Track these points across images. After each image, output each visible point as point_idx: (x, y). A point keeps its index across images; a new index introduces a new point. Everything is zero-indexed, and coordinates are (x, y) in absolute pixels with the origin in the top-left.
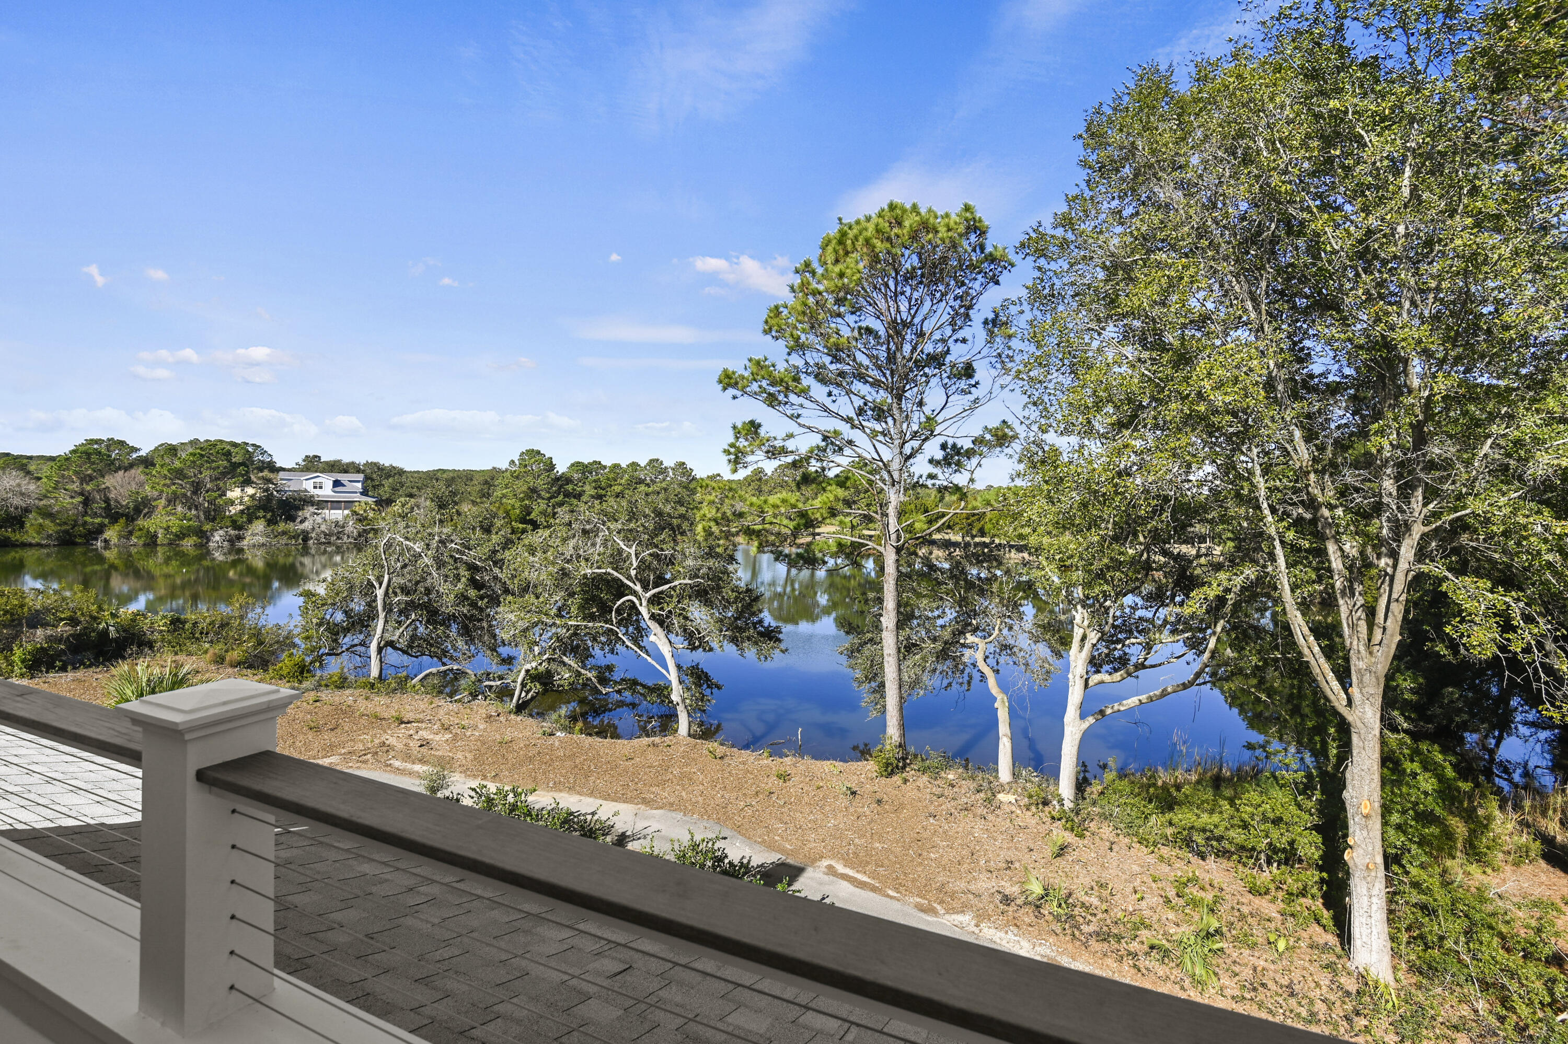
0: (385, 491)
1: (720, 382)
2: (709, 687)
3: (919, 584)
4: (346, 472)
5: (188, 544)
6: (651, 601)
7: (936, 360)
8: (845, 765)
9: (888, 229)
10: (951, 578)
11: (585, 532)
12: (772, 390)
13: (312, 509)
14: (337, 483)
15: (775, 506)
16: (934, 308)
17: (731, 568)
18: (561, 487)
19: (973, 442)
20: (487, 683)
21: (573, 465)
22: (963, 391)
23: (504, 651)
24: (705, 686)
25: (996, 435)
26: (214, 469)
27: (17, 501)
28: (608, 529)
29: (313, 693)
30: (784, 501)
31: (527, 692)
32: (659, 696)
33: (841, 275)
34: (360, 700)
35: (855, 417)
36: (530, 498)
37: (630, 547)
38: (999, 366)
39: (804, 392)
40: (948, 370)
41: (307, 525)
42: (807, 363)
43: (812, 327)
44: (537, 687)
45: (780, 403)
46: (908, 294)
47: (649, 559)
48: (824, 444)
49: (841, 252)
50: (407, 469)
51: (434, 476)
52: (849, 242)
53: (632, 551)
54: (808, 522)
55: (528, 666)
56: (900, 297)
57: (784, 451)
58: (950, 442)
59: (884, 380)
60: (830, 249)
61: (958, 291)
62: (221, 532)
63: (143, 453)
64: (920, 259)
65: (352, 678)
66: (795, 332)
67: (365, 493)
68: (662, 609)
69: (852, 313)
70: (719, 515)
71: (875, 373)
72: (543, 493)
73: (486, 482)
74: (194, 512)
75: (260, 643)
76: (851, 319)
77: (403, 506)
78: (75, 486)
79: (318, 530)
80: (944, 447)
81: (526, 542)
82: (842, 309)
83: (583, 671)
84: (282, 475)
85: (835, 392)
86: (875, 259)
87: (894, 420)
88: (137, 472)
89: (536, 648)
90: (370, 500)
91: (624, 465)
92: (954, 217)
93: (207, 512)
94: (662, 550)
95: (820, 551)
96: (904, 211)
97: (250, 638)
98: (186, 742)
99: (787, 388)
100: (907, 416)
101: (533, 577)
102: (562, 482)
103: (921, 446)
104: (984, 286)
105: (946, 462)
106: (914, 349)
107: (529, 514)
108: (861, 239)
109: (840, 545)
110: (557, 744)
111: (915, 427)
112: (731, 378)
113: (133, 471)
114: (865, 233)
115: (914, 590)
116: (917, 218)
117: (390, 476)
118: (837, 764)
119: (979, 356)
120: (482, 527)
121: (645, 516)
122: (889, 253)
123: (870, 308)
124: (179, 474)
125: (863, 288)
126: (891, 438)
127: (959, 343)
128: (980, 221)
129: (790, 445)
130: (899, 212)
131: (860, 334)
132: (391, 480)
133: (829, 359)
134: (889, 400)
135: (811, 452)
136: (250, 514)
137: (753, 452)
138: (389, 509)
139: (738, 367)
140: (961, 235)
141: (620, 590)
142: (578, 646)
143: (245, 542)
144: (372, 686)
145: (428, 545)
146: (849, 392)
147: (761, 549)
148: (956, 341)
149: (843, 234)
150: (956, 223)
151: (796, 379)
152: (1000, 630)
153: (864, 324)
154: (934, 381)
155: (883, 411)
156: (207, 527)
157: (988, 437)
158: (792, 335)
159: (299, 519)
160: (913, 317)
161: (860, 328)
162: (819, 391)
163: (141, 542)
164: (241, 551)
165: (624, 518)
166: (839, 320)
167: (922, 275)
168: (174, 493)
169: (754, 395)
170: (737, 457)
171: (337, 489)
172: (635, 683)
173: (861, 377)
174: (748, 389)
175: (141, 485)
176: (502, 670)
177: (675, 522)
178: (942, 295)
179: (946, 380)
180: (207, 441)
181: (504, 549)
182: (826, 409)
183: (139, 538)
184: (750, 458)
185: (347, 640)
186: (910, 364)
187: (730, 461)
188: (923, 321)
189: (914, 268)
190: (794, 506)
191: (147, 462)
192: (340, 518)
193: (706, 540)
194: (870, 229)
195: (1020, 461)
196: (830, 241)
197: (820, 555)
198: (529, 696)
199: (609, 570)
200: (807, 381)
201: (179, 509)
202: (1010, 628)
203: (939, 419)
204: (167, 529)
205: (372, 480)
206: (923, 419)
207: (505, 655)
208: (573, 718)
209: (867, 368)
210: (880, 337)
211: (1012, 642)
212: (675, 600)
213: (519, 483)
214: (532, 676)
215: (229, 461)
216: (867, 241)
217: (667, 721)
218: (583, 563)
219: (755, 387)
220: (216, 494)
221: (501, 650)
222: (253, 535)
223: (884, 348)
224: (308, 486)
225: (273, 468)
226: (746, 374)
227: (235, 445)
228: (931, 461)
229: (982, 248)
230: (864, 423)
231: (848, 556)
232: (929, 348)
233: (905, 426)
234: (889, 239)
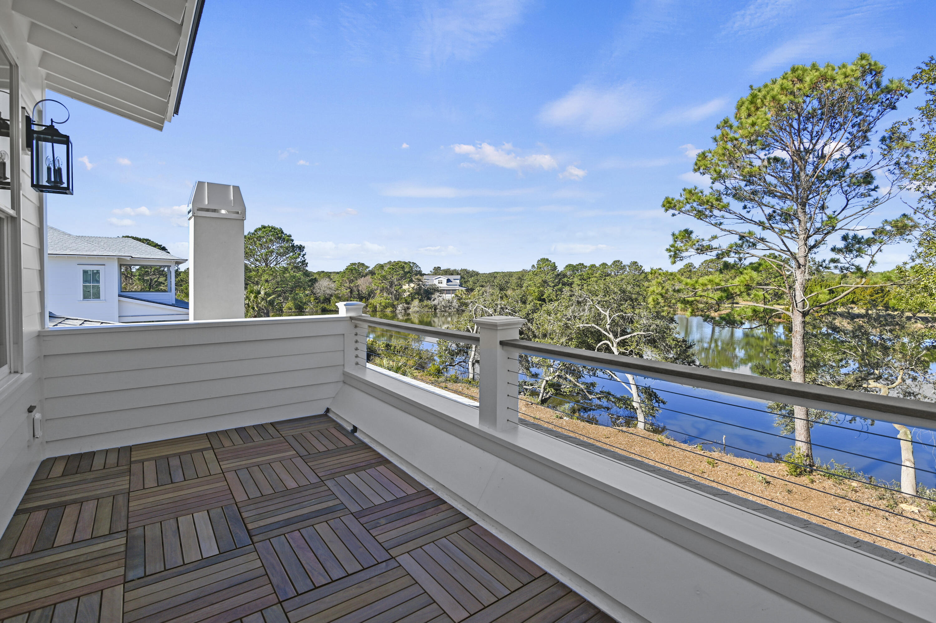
0: (470, 284)
1: (664, 206)
2: (657, 401)
3: (823, 341)
4: (452, 275)
5: (388, 310)
6: (619, 344)
7: (837, 174)
8: (761, 463)
9: (791, 86)
10: (854, 337)
11: (579, 303)
12: (700, 208)
13: (438, 294)
14: (449, 281)
15: (704, 285)
16: (834, 136)
17: (672, 326)
18: (560, 279)
19: (873, 233)
20: (525, 387)
21: (567, 266)
22: (862, 194)
23: (534, 370)
24: (654, 401)
25: (896, 226)
26: (398, 275)
27: (328, 292)
28: (592, 300)
29: (444, 384)
30: (710, 281)
31: (547, 393)
32: (624, 404)
33: (753, 124)
34: (465, 389)
35: (766, 221)
36: (543, 286)
37: (606, 311)
38: (897, 171)
39: (725, 208)
40: (848, 180)
41: (436, 302)
42: (727, 188)
43: (731, 163)
44: (552, 391)
45: (706, 216)
46: (810, 129)
47: (617, 318)
48: (740, 242)
49: (753, 109)
50: (481, 272)
51: (493, 276)
52: (759, 101)
53: (607, 314)
54: (730, 296)
55: (547, 379)
56: (802, 132)
57: (710, 248)
58: (851, 234)
59: (790, 193)
60: (744, 108)
61: (855, 120)
62: (401, 305)
63: (370, 269)
64: (820, 102)
65: (460, 378)
66: (717, 169)
67: (461, 285)
68: (626, 349)
69: (762, 149)
70: (664, 291)
71: (782, 189)
72: (550, 283)
73: (520, 278)
74: (390, 296)
75: (421, 358)
76: (762, 154)
77: (479, 291)
78: (347, 285)
79: (440, 304)
80: (845, 238)
81: (545, 308)
82: (754, 147)
83: (578, 384)
84: (425, 277)
85: (749, 205)
86: (781, 109)
87: (800, 221)
88: (369, 277)
89: (551, 369)
90: (464, 289)
91: (597, 265)
92: (850, 67)
93: (395, 296)
94: (625, 313)
95: (739, 315)
96: (804, 71)
97: (416, 355)
98: (497, 330)
99: (712, 206)
100: (810, 218)
101: (549, 328)
102: (561, 276)
103: (823, 239)
104: (881, 113)
105: (848, 249)
106: (816, 168)
107: (543, 295)
108: (768, 98)
109: (754, 311)
110: (564, 423)
111: (818, 225)
112: (671, 203)
113: (367, 277)
114: (772, 93)
115: (819, 346)
116: (817, 74)
117: (472, 276)
118: (754, 462)
119: (877, 166)
120: (521, 301)
121: (615, 293)
122: (792, 102)
123: (777, 144)
124: (384, 278)
125: (771, 131)
126: (797, 234)
127: (857, 160)
128: (875, 64)
129: (714, 244)
130: (800, 72)
131: (769, 162)
132: (473, 278)
133: (744, 183)
134: (795, 207)
135: (731, 247)
136: (412, 297)
137: (687, 250)
138: (472, 293)
139: (676, 195)
140: (857, 79)
141: (599, 337)
142: (574, 370)
143: (411, 310)
144: (470, 382)
145: (495, 310)
146: (760, 204)
147: (693, 314)
148: (855, 158)
149: (754, 96)
150: (852, 71)
151: (719, 200)
152: (904, 380)
153: (772, 156)
154: (834, 190)
155: (790, 215)
156: (395, 303)
157: (888, 228)
158: (715, 171)
159: (432, 299)
160: (815, 145)
161: (769, 159)
162: (736, 206)
163: (371, 310)
164: (409, 314)
165: (601, 294)
166: (752, 156)
167: (822, 114)
168: (383, 287)
169: (686, 212)
170: (675, 254)
171: (449, 284)
172: (609, 394)
173: (771, 194)
174: (683, 209)
175: (370, 283)
176: (532, 380)
177: (634, 296)
178: (841, 125)
179: (846, 188)
180: (395, 262)
181: (533, 313)
182: (742, 218)
183: (370, 308)
184: (684, 254)
185: (458, 359)
186: (813, 179)
187: (670, 256)
188: (823, 147)
189: (814, 110)
190: (718, 284)
191: (372, 273)
192: (450, 298)
193: (655, 307)
194: (776, 90)
195: (920, 244)
196: (743, 103)
197: (738, 318)
198: (548, 396)
199: (593, 325)
200: (726, 199)
201: (385, 294)
202: (914, 379)
203: (840, 217)
204: (380, 304)
205: (464, 278)
206: (825, 218)
207: (533, 373)
208: (574, 411)
209: (776, 186)
210: (786, 163)
211: (916, 390)
212: (635, 344)
213: (537, 278)
214: (551, 385)
215: (404, 271)
216: (774, 98)
217: (631, 420)
218: (577, 321)
219: (688, 207)
220: (399, 287)
221: (531, 369)
222: (414, 307)
223: (790, 170)
224: (436, 282)
225: (420, 273)
226: (682, 199)
227: (405, 263)
228: (833, 249)
229: (878, 84)
230: (773, 225)
231: (761, 319)
232: (830, 166)
233: (808, 225)
234: (792, 93)
